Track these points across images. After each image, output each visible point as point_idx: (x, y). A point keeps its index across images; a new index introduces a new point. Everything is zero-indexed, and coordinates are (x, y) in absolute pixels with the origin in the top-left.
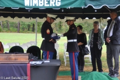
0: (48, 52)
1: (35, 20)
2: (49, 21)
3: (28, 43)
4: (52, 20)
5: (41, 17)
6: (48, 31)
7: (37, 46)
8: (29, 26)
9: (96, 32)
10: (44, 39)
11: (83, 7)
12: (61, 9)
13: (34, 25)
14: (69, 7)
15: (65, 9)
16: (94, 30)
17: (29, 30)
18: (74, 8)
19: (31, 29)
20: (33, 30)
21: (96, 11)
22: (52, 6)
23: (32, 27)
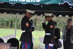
0: (26, 43)
1: (14, 16)
2: (28, 16)
3: (7, 36)
5: (21, 13)
6: (27, 24)
8: (8, 22)
11: (59, 4)
12: (41, 5)
14: (48, 4)
15: (44, 5)
17: (7, 26)
18: (52, 4)
20: (12, 26)
21: (71, 7)
22: (33, 2)
23: (10, 23)
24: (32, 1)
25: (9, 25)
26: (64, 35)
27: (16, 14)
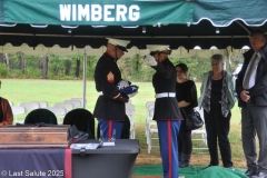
0: (110, 123)
1: (81, 51)
2: (113, 54)
3: (66, 102)
4: (119, 51)
5: (96, 45)
6: (111, 77)
7: (87, 108)
8: (68, 64)
9: (217, 77)
10: (101, 93)
11: (189, 24)
12: (141, 28)
13: (78, 62)
14: (159, 24)
15: (149, 28)
16: (211, 73)
17: (67, 73)
18: (170, 25)
19: (72, 70)
20: (78, 74)
21: (218, 32)
22: (121, 22)
23: (74, 66)
24: (118, 19)
25: (72, 72)
26: (206, 97)
27: (83, 47)
